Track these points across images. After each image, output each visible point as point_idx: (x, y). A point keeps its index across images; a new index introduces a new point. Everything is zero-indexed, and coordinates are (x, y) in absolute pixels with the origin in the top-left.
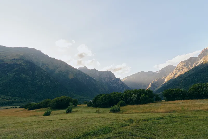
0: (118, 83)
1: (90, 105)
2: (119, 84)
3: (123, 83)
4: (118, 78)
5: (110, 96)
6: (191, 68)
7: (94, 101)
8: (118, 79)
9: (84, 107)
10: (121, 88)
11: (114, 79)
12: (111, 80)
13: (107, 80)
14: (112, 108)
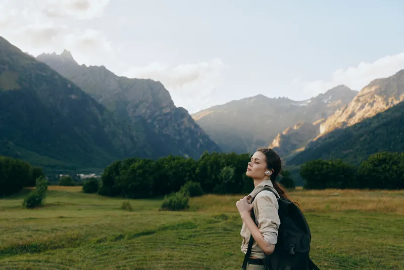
0: (179, 125)
2: (183, 127)
3: (196, 126)
4: (181, 109)
5: (159, 167)
6: (396, 102)
7: (108, 180)
8: (182, 113)
9: (71, 195)
10: (189, 141)
11: (167, 110)
12: (157, 114)
13: (142, 111)
14: (167, 200)
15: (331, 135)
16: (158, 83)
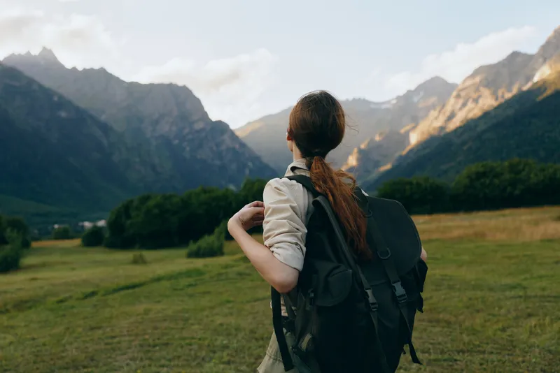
0: (218, 145)
1: (94, 239)
2: (223, 147)
3: (243, 145)
4: (220, 122)
5: (186, 203)
6: (508, 95)
7: (115, 225)
8: (221, 127)
9: (67, 251)
10: (234, 166)
11: (200, 125)
12: (186, 131)
13: (165, 128)
14: (193, 247)
15: (425, 145)
16: (185, 89)
